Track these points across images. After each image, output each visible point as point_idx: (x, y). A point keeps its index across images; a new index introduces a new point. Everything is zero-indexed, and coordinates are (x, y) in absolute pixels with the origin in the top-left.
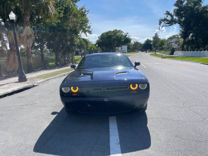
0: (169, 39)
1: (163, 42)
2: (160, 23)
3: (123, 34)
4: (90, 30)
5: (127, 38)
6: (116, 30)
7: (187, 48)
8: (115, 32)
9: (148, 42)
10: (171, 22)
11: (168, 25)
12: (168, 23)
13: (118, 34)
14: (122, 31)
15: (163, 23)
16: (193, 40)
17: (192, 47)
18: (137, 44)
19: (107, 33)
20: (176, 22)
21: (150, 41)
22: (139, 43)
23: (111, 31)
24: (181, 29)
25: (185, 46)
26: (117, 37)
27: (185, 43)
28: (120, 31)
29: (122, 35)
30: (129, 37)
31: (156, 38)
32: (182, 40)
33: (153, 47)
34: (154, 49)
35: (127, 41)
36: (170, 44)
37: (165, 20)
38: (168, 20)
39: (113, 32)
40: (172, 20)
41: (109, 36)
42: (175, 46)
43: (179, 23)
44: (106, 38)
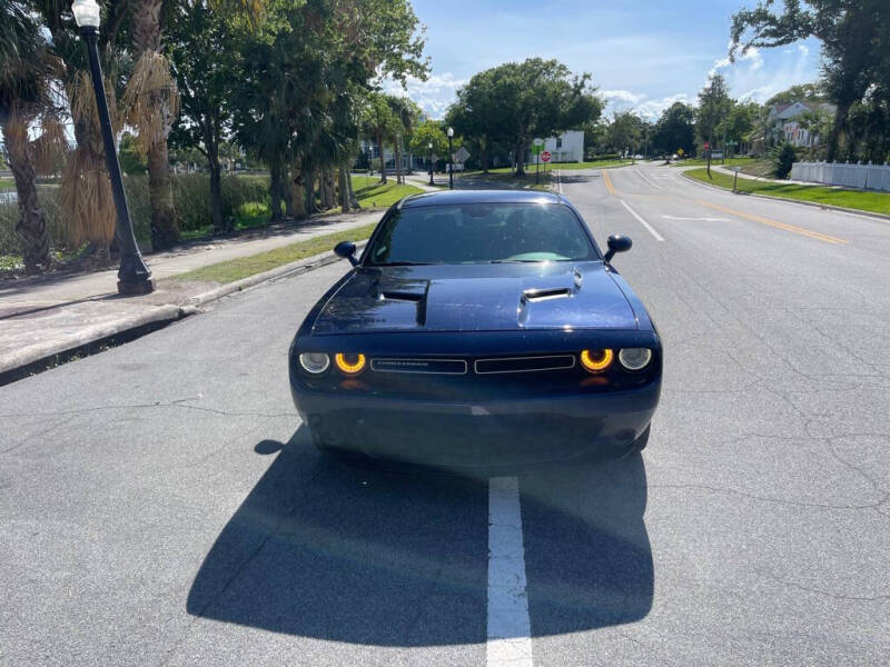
0: (772, 102)
1: (744, 119)
2: (738, 31)
3: (569, 80)
4: (421, 61)
5: (582, 99)
6: (537, 62)
7: (852, 148)
8: (534, 69)
9: (678, 114)
10: (787, 29)
11: (772, 40)
12: (773, 34)
13: (545, 79)
14: (562, 68)
15: (749, 29)
16: (878, 112)
17: (871, 146)
18: (626, 123)
19: (498, 74)
20: (807, 31)
21: (689, 114)
22: (636, 120)
23: (513, 66)
24: (828, 61)
25: (843, 141)
26: (542, 92)
27: (842, 124)
28: (553, 64)
29: (564, 86)
30: (594, 95)
31: (715, 97)
32: (830, 111)
33: (698, 140)
34: (702, 147)
35: (583, 111)
36: (779, 125)
37: (762, 16)
38: (772, 21)
39: (524, 67)
40: (791, 17)
41: (505, 86)
42: (798, 138)
43: (821, 35)
44: (491, 96)
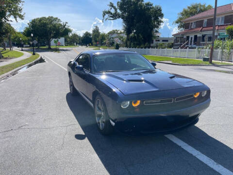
0: (109, 33)
1: (103, 37)
2: (104, 15)
3: (62, 23)
4: (22, 14)
5: (66, 29)
6: (52, 17)
8: (51, 19)
9: (87, 34)
10: (115, 16)
11: (112, 18)
12: (112, 17)
13: (55, 22)
14: (59, 20)
16: (135, 37)
17: (134, 44)
18: (75, 36)
19: (41, 20)
20: (119, 17)
21: (90, 35)
22: (77, 35)
23: (45, 18)
24: (124, 24)
25: (128, 43)
26: (54, 26)
27: (128, 39)
28: (57, 18)
29: (61, 25)
30: (69, 28)
31: (96, 31)
32: (125, 36)
33: (93, 41)
34: (94, 43)
35: (67, 31)
36: (111, 39)
37: (109, 12)
38: (111, 14)
39: (48, 18)
40: (116, 13)
41: (43, 23)
43: (122, 18)
44: (39, 26)
